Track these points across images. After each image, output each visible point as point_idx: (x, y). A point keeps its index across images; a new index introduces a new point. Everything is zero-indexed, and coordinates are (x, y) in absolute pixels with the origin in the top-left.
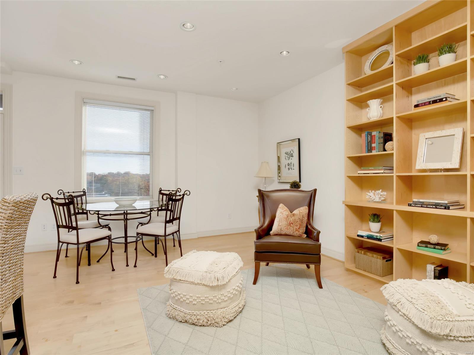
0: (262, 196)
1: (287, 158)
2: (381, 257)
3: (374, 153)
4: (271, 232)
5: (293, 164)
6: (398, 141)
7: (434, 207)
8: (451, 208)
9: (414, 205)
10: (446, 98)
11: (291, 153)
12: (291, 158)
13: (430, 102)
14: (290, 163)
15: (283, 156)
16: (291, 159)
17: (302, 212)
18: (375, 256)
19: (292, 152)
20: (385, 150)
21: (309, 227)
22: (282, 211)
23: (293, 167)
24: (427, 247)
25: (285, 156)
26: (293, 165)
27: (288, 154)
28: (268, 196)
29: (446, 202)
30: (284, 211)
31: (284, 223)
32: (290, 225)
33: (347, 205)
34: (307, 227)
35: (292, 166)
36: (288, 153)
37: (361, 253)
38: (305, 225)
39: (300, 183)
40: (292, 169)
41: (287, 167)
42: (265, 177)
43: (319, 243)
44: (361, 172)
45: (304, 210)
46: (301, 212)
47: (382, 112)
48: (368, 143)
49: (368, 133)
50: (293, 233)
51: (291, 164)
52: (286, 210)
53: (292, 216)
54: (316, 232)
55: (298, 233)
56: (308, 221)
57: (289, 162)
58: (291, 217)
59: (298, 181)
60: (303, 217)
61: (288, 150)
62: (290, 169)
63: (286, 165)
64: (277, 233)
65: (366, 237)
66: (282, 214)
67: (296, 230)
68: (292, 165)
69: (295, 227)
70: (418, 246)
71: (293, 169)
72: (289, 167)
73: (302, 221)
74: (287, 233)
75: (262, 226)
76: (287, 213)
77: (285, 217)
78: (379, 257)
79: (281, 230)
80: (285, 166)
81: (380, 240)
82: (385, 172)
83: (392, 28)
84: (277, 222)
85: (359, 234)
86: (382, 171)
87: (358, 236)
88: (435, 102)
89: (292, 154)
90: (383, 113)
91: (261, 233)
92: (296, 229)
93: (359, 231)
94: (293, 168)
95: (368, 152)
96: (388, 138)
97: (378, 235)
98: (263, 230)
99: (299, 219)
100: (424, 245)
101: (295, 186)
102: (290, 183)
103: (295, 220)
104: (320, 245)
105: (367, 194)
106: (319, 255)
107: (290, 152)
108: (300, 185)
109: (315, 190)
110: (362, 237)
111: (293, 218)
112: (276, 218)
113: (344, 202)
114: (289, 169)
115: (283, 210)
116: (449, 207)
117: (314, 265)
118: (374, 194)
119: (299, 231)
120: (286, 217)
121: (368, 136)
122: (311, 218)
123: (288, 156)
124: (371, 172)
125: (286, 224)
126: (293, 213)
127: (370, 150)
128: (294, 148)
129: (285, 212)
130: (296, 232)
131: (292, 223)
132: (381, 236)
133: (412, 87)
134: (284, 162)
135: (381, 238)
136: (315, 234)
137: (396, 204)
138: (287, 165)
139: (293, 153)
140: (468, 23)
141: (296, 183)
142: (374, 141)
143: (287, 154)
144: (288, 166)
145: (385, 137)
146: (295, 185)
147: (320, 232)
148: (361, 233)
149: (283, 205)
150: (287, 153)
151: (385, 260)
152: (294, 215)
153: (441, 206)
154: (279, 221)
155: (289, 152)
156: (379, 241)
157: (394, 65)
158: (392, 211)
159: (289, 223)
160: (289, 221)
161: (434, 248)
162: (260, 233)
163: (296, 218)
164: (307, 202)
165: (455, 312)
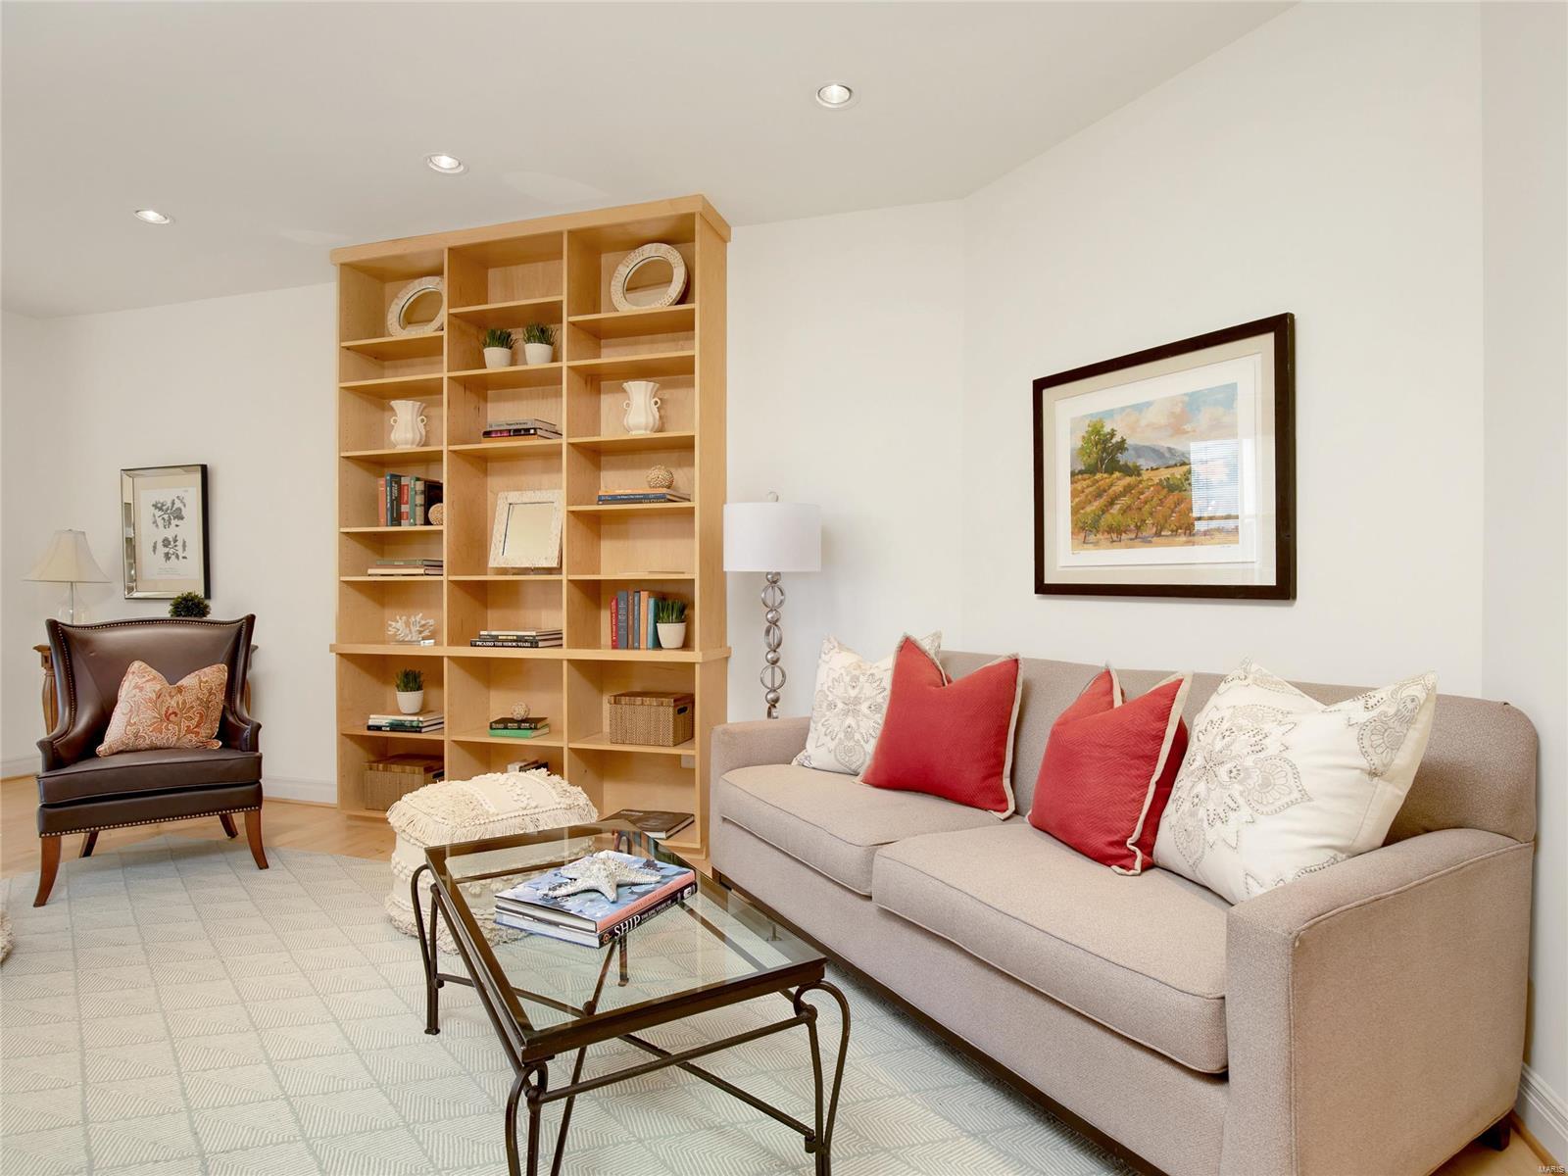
0: (64, 643)
1: (160, 522)
2: (422, 769)
3: (405, 527)
4: (101, 749)
5: (184, 542)
6: (452, 504)
7: (514, 644)
8: (541, 644)
9: (480, 644)
10: (535, 429)
11: (176, 506)
12: (174, 522)
13: (510, 431)
14: (171, 539)
15: (145, 514)
16: (177, 526)
17: (207, 681)
18: (408, 768)
19: (178, 504)
20: (427, 522)
21: (231, 719)
22: (140, 681)
23: (184, 550)
24: (506, 728)
25: (154, 516)
26: (184, 546)
27: (164, 508)
28: (86, 643)
29: (534, 634)
30: (147, 681)
31: (148, 715)
32: (168, 719)
33: (341, 655)
34: (224, 721)
35: (180, 548)
36: (163, 505)
37: (378, 770)
38: (218, 714)
39: (207, 602)
40: (177, 557)
41: (162, 550)
42: (72, 582)
43: (257, 754)
44: (377, 573)
45: (215, 675)
46: (204, 680)
47: (424, 433)
48: (392, 501)
49: (392, 476)
50: (178, 739)
51: (175, 541)
52: (155, 678)
53: (173, 694)
54: (249, 727)
55: (194, 739)
56: (227, 705)
57: (169, 534)
58: (170, 696)
59: (200, 592)
60: (210, 694)
61: (166, 496)
62: (173, 557)
63: (155, 543)
64: (121, 748)
65: (388, 729)
66: (141, 689)
67: (189, 731)
68: (180, 543)
69: (184, 724)
70: (491, 728)
71: (184, 558)
72: (166, 550)
73: (206, 705)
74: (158, 744)
75: (66, 733)
76: (158, 687)
77: (150, 699)
78: (417, 769)
79: (136, 736)
80: (155, 548)
81: (418, 729)
82: (427, 572)
83: (443, 252)
84: (123, 714)
85: (371, 723)
86: (422, 571)
87: (370, 728)
88: (517, 433)
89: (180, 509)
90: (426, 436)
91: (63, 753)
92: (188, 727)
93: (372, 716)
94: (181, 555)
95: (392, 525)
96: (433, 493)
97: (415, 718)
98: (69, 745)
99: (198, 698)
100: (501, 726)
101: (190, 608)
102: (172, 602)
103: (184, 702)
104: (260, 758)
105: (391, 625)
106: (257, 785)
107: (173, 503)
108: (207, 607)
109: (251, 619)
110: (379, 728)
111: (179, 698)
112: (118, 705)
113: (332, 648)
114: (167, 556)
115: (144, 680)
116: (537, 643)
117: (243, 813)
118: (407, 624)
119: (197, 733)
120: (154, 696)
121: (391, 483)
122: (239, 696)
123: (166, 517)
124: (396, 573)
125: (155, 717)
126: (179, 683)
127: (397, 520)
128: (186, 491)
129: (149, 684)
130: (188, 736)
131: (175, 714)
132: (421, 719)
133: (487, 389)
134: (149, 533)
135: (421, 725)
136: (247, 733)
137: (449, 645)
138: (160, 545)
139: (183, 508)
140: (564, 298)
141: (192, 600)
142: (406, 498)
143: (161, 509)
144: (165, 546)
145: (429, 492)
146: (188, 608)
147: (259, 726)
148: (375, 720)
149: (144, 665)
150: (159, 505)
151: (432, 774)
152: (180, 690)
153: (526, 641)
154: (131, 711)
155: (169, 504)
156: (416, 732)
157: (445, 334)
158: (441, 658)
159: (164, 713)
160: (164, 709)
161: (519, 728)
162: (58, 752)
163: (189, 697)
164: (224, 654)
165: (492, 810)
